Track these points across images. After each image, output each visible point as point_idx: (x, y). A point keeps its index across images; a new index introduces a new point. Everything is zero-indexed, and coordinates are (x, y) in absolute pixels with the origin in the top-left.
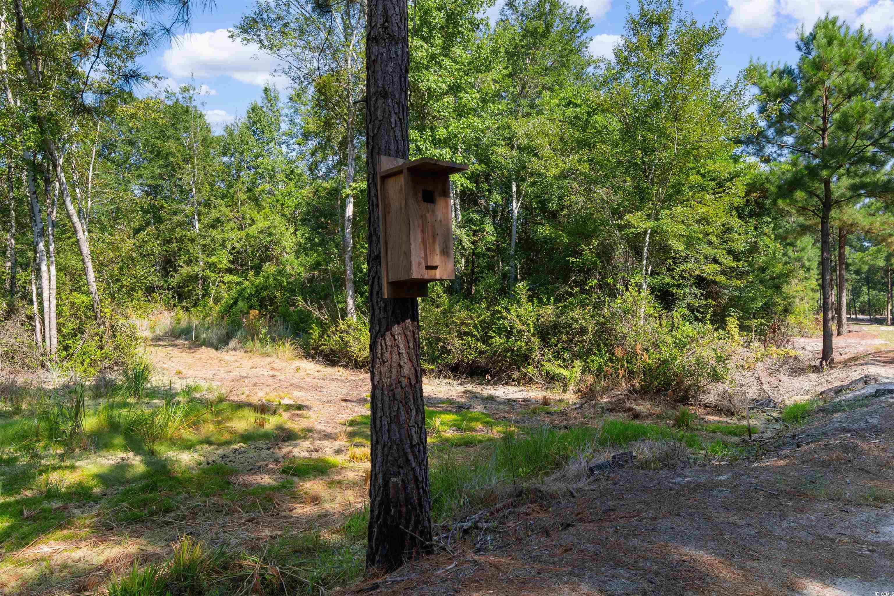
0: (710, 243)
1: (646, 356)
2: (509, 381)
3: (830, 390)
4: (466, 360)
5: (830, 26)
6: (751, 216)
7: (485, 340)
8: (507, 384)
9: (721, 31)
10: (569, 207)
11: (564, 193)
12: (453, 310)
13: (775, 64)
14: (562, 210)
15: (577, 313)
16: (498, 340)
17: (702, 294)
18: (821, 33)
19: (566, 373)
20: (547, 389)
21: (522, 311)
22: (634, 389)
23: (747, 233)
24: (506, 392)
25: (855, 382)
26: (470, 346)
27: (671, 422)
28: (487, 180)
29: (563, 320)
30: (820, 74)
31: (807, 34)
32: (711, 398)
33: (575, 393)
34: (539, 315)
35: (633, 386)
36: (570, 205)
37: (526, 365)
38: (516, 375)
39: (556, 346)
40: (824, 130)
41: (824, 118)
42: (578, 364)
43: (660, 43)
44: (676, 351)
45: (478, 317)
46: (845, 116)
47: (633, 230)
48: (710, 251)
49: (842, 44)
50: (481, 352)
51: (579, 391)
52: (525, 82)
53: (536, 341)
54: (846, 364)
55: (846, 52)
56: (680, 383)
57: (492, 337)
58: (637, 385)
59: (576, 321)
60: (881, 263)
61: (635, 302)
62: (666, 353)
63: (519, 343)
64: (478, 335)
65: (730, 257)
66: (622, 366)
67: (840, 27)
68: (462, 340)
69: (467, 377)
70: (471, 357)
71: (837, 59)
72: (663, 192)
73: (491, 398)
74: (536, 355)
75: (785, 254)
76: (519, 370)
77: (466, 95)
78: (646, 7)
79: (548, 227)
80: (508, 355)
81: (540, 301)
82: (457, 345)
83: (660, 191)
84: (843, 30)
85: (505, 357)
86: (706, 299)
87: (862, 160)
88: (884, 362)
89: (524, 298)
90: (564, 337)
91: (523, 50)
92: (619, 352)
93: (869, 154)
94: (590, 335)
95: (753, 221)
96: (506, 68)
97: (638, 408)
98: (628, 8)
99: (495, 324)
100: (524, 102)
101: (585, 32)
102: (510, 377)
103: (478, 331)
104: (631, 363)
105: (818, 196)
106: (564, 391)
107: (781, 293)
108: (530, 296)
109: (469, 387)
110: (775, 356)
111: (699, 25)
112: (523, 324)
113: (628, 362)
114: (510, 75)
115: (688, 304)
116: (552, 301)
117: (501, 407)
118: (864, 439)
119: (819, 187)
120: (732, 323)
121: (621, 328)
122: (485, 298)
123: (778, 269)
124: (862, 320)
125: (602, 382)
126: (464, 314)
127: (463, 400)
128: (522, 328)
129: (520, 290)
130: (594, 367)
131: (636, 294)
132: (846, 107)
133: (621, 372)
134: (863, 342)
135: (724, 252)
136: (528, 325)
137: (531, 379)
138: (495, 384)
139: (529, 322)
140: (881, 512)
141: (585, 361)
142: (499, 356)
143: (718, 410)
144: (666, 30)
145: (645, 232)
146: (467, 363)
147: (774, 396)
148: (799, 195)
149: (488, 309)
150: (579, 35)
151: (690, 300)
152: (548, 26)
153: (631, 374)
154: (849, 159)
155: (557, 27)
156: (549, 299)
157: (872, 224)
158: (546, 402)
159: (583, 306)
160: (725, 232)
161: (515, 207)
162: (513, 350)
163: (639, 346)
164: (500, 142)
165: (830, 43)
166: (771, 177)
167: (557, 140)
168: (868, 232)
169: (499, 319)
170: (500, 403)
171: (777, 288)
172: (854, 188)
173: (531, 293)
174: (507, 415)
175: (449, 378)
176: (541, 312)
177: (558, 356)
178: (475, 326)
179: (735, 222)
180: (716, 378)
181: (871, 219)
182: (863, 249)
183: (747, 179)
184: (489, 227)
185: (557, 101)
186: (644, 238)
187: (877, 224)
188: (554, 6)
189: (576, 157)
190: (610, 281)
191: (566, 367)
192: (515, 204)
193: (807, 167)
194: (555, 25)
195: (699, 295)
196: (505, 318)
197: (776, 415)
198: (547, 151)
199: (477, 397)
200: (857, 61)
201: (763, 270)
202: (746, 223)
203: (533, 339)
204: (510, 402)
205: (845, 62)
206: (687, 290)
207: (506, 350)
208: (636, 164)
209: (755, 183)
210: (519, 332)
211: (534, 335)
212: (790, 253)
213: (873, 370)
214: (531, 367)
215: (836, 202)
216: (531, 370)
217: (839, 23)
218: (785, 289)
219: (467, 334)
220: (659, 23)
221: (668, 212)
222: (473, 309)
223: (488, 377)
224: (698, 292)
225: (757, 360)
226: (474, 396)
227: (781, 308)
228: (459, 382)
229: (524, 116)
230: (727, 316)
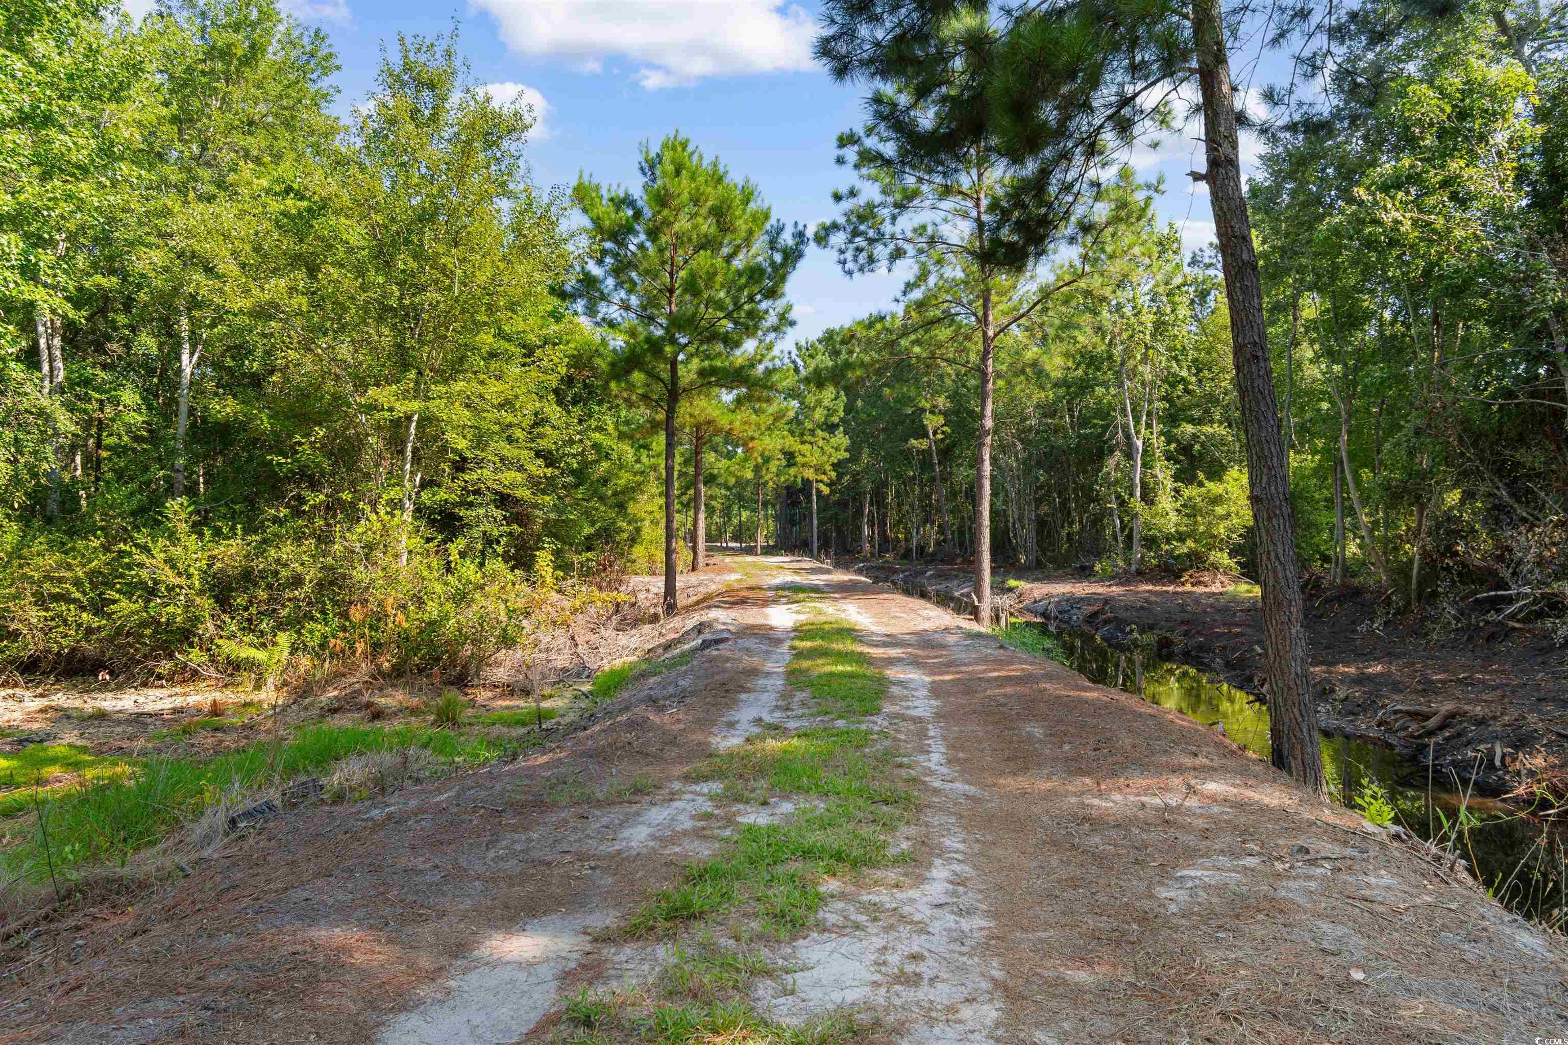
0: (510, 440)
1: (401, 617)
2: (151, 679)
3: (659, 646)
4: (56, 648)
5: (679, 149)
6: (575, 402)
7: (99, 607)
8: (145, 685)
9: (527, 119)
10: (284, 370)
11: (273, 345)
12: (25, 551)
13: (614, 187)
14: (272, 373)
15: (287, 551)
16: (125, 606)
17: (505, 518)
18: (667, 156)
19: (260, 655)
20: (226, 686)
21: (177, 551)
22: (380, 672)
23: (568, 425)
24: (141, 700)
25: (687, 633)
26: (65, 622)
27: (432, 718)
28: (127, 308)
29: (260, 564)
30: (665, 212)
31: (652, 154)
32: (501, 674)
33: (278, 689)
34: (214, 557)
35: (378, 667)
36: (287, 366)
37: (185, 647)
38: (165, 667)
39: (246, 609)
40: (671, 291)
41: (671, 274)
42: (284, 639)
43: (434, 117)
44: (449, 606)
45: (84, 566)
46: (693, 275)
47: (387, 414)
48: (509, 451)
49: (693, 178)
50: (89, 631)
51: (285, 684)
52: (208, 138)
53: (206, 604)
54: (688, 609)
55: (697, 189)
56: (453, 656)
57: (115, 602)
58: (387, 664)
59: (285, 565)
60: (749, 475)
61: (385, 530)
62: (433, 610)
63: (170, 609)
64: (84, 600)
65: (540, 462)
66: (362, 636)
67: (693, 153)
68: (47, 610)
69: (58, 681)
70: (64, 642)
71: (685, 196)
72: (438, 358)
73: (101, 716)
74: (208, 627)
75: (638, 461)
76: (171, 656)
77: (61, 137)
78: (412, 56)
79: (230, 401)
80: (148, 632)
81: (217, 533)
82: (34, 621)
83: (434, 353)
84: (695, 158)
85: (142, 636)
86: (508, 524)
87: (713, 336)
88: (732, 603)
89: (183, 527)
90: (263, 595)
91: (204, 80)
92: (356, 614)
93: (722, 330)
94: (307, 588)
95: (577, 411)
96: (166, 104)
97: (382, 701)
98: (383, 50)
99: (122, 576)
100: (205, 174)
101: (326, 74)
102: (151, 672)
103: (84, 593)
104: (376, 631)
105: (662, 381)
106: (258, 687)
107: (626, 515)
108: (195, 524)
109: (60, 699)
110: (599, 604)
111: (495, 104)
112: (180, 574)
113: (371, 628)
114: (175, 120)
115: (484, 533)
116: (239, 532)
117: (119, 729)
118: (661, 709)
119: (663, 370)
120: (544, 560)
121: (360, 573)
122: (102, 529)
123: (624, 479)
124: (732, 549)
125: (327, 665)
126: (51, 560)
127: (35, 726)
128: (177, 581)
129: (175, 513)
130: (314, 642)
131: (387, 518)
132: (693, 264)
133: (360, 647)
134: (718, 579)
135: (532, 454)
136: (189, 576)
137: (195, 673)
138: (120, 687)
139: (192, 570)
140: (635, 808)
141: (298, 632)
142: (128, 634)
143: (510, 690)
144: (444, 99)
145: (409, 418)
146: (59, 654)
147: (592, 663)
148: (637, 376)
149: (106, 549)
150: (314, 76)
151: (486, 526)
152: (255, 50)
153: (377, 647)
154: (700, 334)
155: (273, 52)
156: (233, 529)
157: (731, 423)
158: (216, 710)
159: (298, 539)
160: (536, 424)
161: (187, 363)
162: (159, 623)
163: (390, 601)
164: (152, 239)
165: (678, 173)
166: (601, 349)
167: (248, 248)
168: (729, 432)
169: (129, 567)
170: (119, 723)
171: (621, 507)
172: (702, 373)
173: (197, 518)
174: (125, 744)
175: (16, 685)
176: (216, 552)
177: (249, 626)
178: (77, 583)
179: (553, 411)
180: (507, 641)
181: (731, 416)
182: (730, 456)
183: (571, 348)
184: (129, 396)
185: (265, 183)
186: (408, 428)
187: (737, 424)
188: (266, 15)
189: (282, 283)
190: (346, 496)
191: (264, 645)
192: (185, 358)
193: (648, 340)
194: (271, 49)
195: (500, 517)
196: (141, 565)
197: (587, 688)
198: (230, 268)
199: (69, 717)
200: (709, 204)
201: (605, 481)
202: (569, 412)
203: (198, 600)
204: (139, 719)
205: (696, 201)
206: (482, 511)
207: (143, 624)
208: (391, 308)
209: (581, 355)
210: (170, 589)
211: (201, 593)
212: (644, 459)
213: (713, 614)
214: (196, 650)
215: (684, 390)
216: (196, 657)
217: (690, 149)
218: (632, 508)
219: (57, 598)
220: (432, 86)
221: (443, 389)
222: (73, 549)
223: (104, 676)
224: (499, 514)
225: (574, 611)
226: (65, 715)
227: (625, 536)
228: (39, 690)
229: (200, 198)
230: (538, 549)
